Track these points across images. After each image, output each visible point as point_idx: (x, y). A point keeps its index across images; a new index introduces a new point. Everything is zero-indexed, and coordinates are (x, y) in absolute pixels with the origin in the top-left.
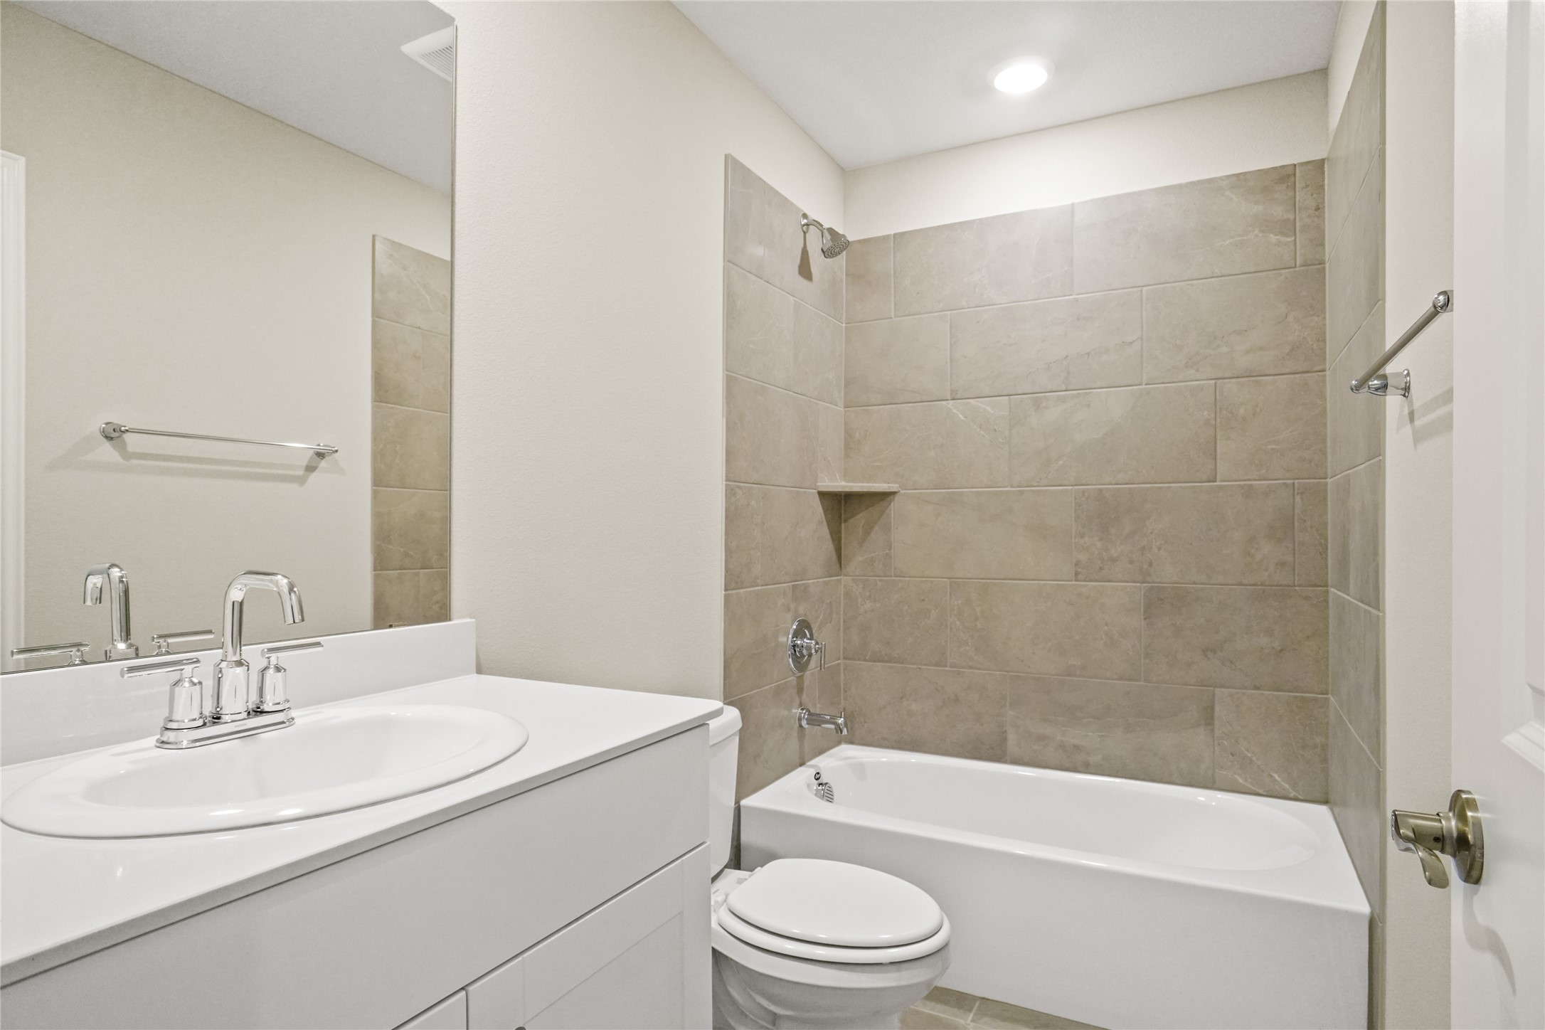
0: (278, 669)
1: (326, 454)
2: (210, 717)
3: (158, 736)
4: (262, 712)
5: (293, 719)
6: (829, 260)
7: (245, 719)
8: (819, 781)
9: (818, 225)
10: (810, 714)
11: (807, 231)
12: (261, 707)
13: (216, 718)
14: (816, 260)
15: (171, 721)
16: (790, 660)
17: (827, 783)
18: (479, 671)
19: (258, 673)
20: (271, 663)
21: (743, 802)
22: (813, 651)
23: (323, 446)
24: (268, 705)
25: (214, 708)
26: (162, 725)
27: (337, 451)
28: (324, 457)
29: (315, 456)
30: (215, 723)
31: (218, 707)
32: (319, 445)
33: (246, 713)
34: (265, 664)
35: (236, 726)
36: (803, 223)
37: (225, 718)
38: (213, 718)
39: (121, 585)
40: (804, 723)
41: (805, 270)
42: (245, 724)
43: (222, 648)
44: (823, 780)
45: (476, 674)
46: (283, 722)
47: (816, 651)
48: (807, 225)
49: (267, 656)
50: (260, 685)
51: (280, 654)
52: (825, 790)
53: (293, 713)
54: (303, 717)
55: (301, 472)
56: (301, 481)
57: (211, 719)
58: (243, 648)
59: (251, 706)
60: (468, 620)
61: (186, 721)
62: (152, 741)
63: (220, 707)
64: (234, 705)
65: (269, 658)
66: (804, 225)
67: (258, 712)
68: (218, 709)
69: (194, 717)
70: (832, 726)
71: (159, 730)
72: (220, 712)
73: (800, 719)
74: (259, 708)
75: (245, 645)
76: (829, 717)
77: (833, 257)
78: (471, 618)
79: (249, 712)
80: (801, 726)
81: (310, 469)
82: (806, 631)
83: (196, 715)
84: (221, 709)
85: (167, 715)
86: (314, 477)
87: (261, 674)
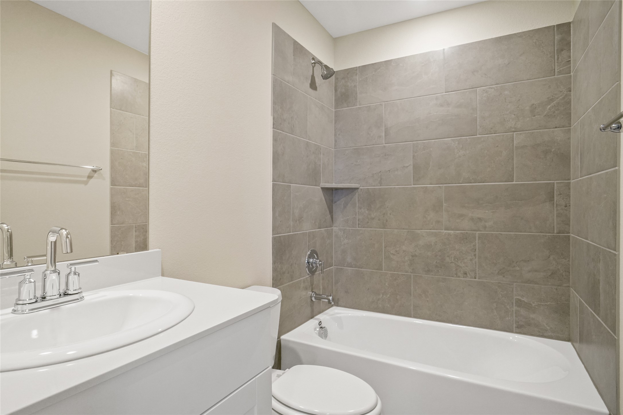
0: (75, 273)
1: (97, 171)
2: (40, 297)
3: (13, 308)
4: (68, 294)
5: (83, 297)
6: (324, 80)
7: (58, 298)
8: (321, 326)
9: (320, 63)
10: (316, 294)
11: (315, 66)
12: (67, 292)
13: (44, 298)
14: (319, 80)
15: (20, 300)
16: (307, 269)
17: (325, 327)
18: (163, 275)
19: (66, 275)
20: (72, 271)
21: (283, 337)
22: (318, 265)
23: (96, 167)
24: (71, 291)
25: (42, 294)
26: (15, 302)
27: (101, 169)
28: (96, 172)
29: (92, 172)
30: (43, 300)
31: (44, 293)
32: (94, 167)
33: (59, 295)
34: (69, 272)
35: (53, 302)
36: (312, 62)
37: (48, 298)
38: (42, 298)
39: (8, 233)
40: (313, 299)
41: (313, 86)
42: (58, 301)
43: (46, 264)
44: (323, 325)
45: (161, 277)
46: (78, 299)
47: (320, 265)
48: (314, 63)
49: (69, 267)
50: (66, 281)
51: (76, 266)
52: (323, 331)
53: (84, 294)
54: (89, 297)
55: (85, 179)
56: (86, 183)
57: (41, 299)
58: (57, 263)
59: (62, 291)
60: (158, 250)
61: (27, 300)
62: (10, 310)
63: (45, 292)
64: (52, 291)
65: (71, 268)
66: (313, 63)
67: (66, 294)
68: (44, 294)
69: (31, 298)
70: (327, 300)
71: (14, 305)
72: (45, 295)
73: (311, 297)
74: (66, 292)
75: (57, 262)
76: (326, 296)
77: (327, 79)
78: (159, 249)
79: (61, 295)
80: (312, 300)
81: (90, 177)
82: (315, 255)
83: (32, 297)
84: (46, 293)
85: (17, 297)
86: (92, 181)
87: (67, 276)
